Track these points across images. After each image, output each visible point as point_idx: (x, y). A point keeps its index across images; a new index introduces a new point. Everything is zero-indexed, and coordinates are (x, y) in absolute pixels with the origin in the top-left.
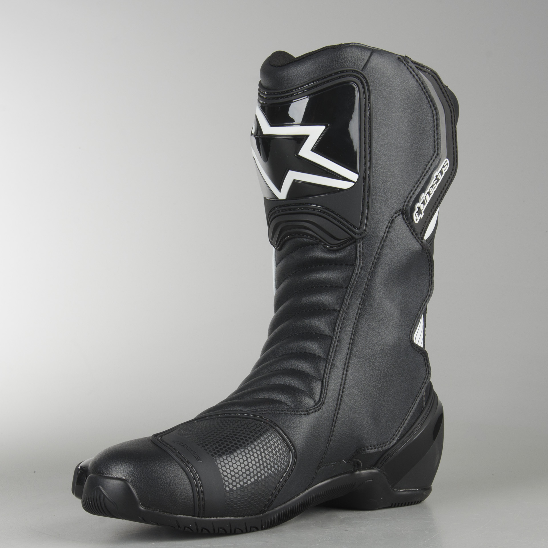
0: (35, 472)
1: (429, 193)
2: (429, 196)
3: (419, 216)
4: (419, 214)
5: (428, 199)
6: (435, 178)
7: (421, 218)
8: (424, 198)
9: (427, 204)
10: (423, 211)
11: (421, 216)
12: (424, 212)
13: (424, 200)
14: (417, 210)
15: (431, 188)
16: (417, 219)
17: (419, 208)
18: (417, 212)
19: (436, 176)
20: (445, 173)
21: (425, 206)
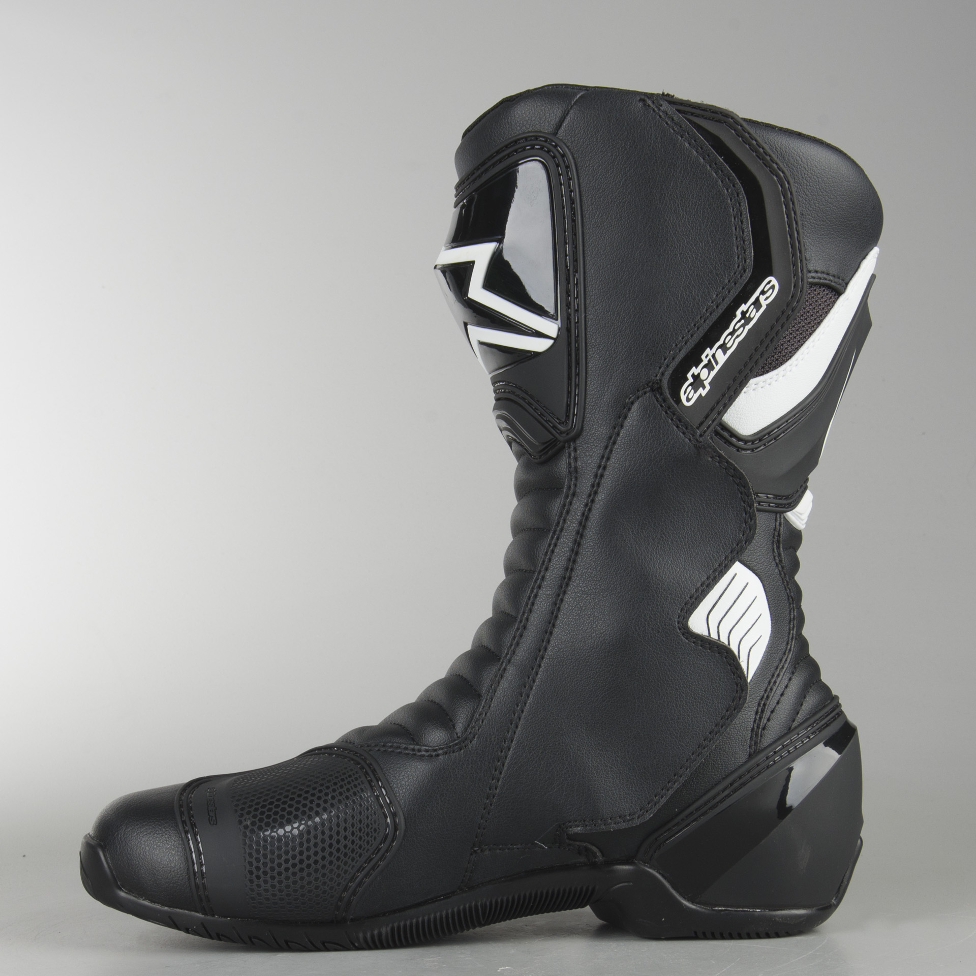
1: (724, 348)
3: (695, 393)
4: (695, 389)
6: (739, 316)
7: (703, 395)
9: (717, 368)
10: (706, 383)
11: (703, 392)
12: (710, 384)
13: (709, 361)
14: (691, 379)
15: (729, 337)
16: (690, 397)
17: (696, 376)
19: (744, 313)
20: (767, 306)
21: (713, 373)
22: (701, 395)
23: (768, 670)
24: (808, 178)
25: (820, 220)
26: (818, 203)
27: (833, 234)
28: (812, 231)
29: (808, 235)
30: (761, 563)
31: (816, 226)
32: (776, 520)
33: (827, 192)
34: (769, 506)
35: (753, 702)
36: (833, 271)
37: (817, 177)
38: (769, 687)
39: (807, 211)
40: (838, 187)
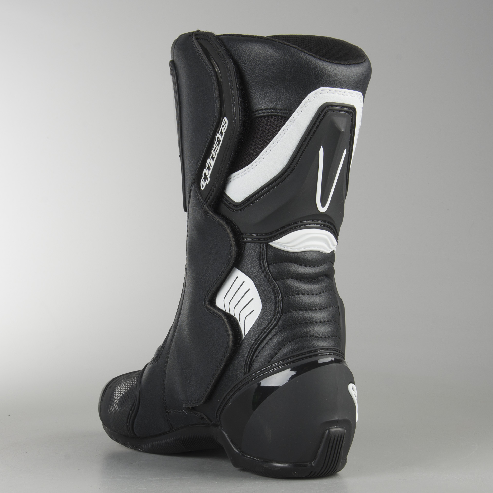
0: (9, 415)
1: (213, 158)
2: (213, 160)
3: (205, 183)
4: (205, 181)
5: (213, 163)
6: (217, 140)
7: (208, 184)
8: (209, 163)
9: (211, 168)
10: (208, 177)
11: (207, 182)
12: (210, 177)
13: (209, 165)
14: (203, 176)
15: (214, 151)
16: (203, 185)
17: (205, 174)
18: (204, 179)
19: (218, 138)
20: (225, 133)
21: (210, 171)
22: (207, 183)
23: (258, 329)
24: (248, 60)
25: (262, 81)
26: (257, 72)
27: (274, 87)
28: (260, 87)
29: (258, 90)
30: (252, 271)
31: (261, 84)
32: (260, 247)
33: (260, 65)
34: (253, 240)
35: (247, 346)
36: (279, 106)
37: (252, 58)
38: (258, 339)
39: (253, 78)
40: (266, 61)
